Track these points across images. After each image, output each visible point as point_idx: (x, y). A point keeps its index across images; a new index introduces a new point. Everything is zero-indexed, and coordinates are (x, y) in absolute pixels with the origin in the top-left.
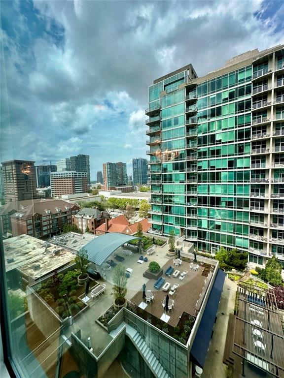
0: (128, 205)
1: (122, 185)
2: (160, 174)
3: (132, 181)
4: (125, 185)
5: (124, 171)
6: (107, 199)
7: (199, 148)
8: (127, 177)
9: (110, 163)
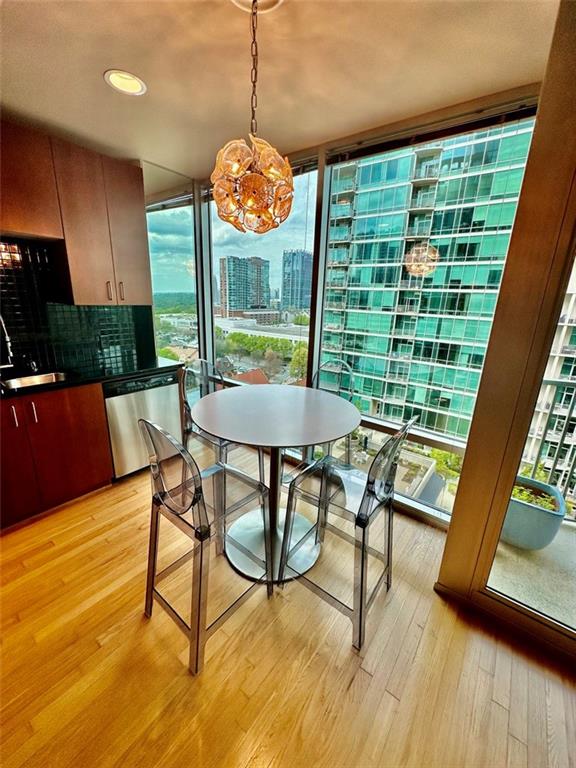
0: (269, 351)
1: (257, 307)
2: (345, 290)
3: (279, 300)
4: (265, 307)
5: (263, 277)
6: (226, 335)
7: (433, 237)
8: (269, 291)
9: (235, 258)
